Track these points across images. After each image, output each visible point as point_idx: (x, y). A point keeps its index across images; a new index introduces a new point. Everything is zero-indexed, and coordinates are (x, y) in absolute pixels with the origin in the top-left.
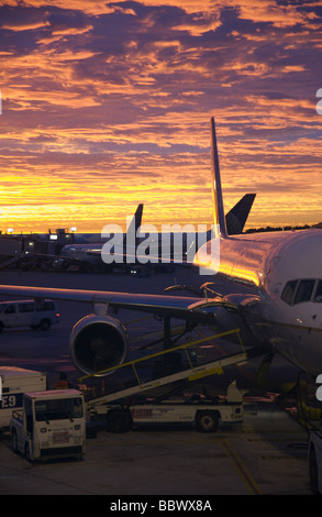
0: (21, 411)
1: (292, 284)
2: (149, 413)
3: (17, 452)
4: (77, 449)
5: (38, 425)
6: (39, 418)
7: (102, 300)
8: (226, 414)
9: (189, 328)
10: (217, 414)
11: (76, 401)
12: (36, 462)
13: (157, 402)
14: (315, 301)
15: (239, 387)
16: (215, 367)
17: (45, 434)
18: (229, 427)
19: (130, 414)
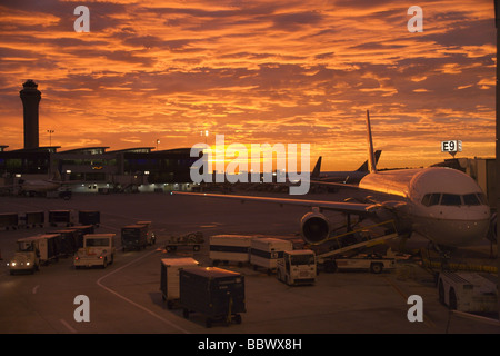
0: (283, 260)
1: (428, 196)
2: (346, 263)
3: (280, 280)
4: (313, 280)
5: (293, 267)
6: (293, 264)
7: (316, 205)
8: (387, 264)
9: (361, 220)
10: (382, 264)
11: (311, 256)
12: (292, 286)
13: (349, 258)
14: (442, 204)
15: (393, 250)
16: (380, 240)
17: (296, 272)
18: (388, 271)
19: (335, 264)
